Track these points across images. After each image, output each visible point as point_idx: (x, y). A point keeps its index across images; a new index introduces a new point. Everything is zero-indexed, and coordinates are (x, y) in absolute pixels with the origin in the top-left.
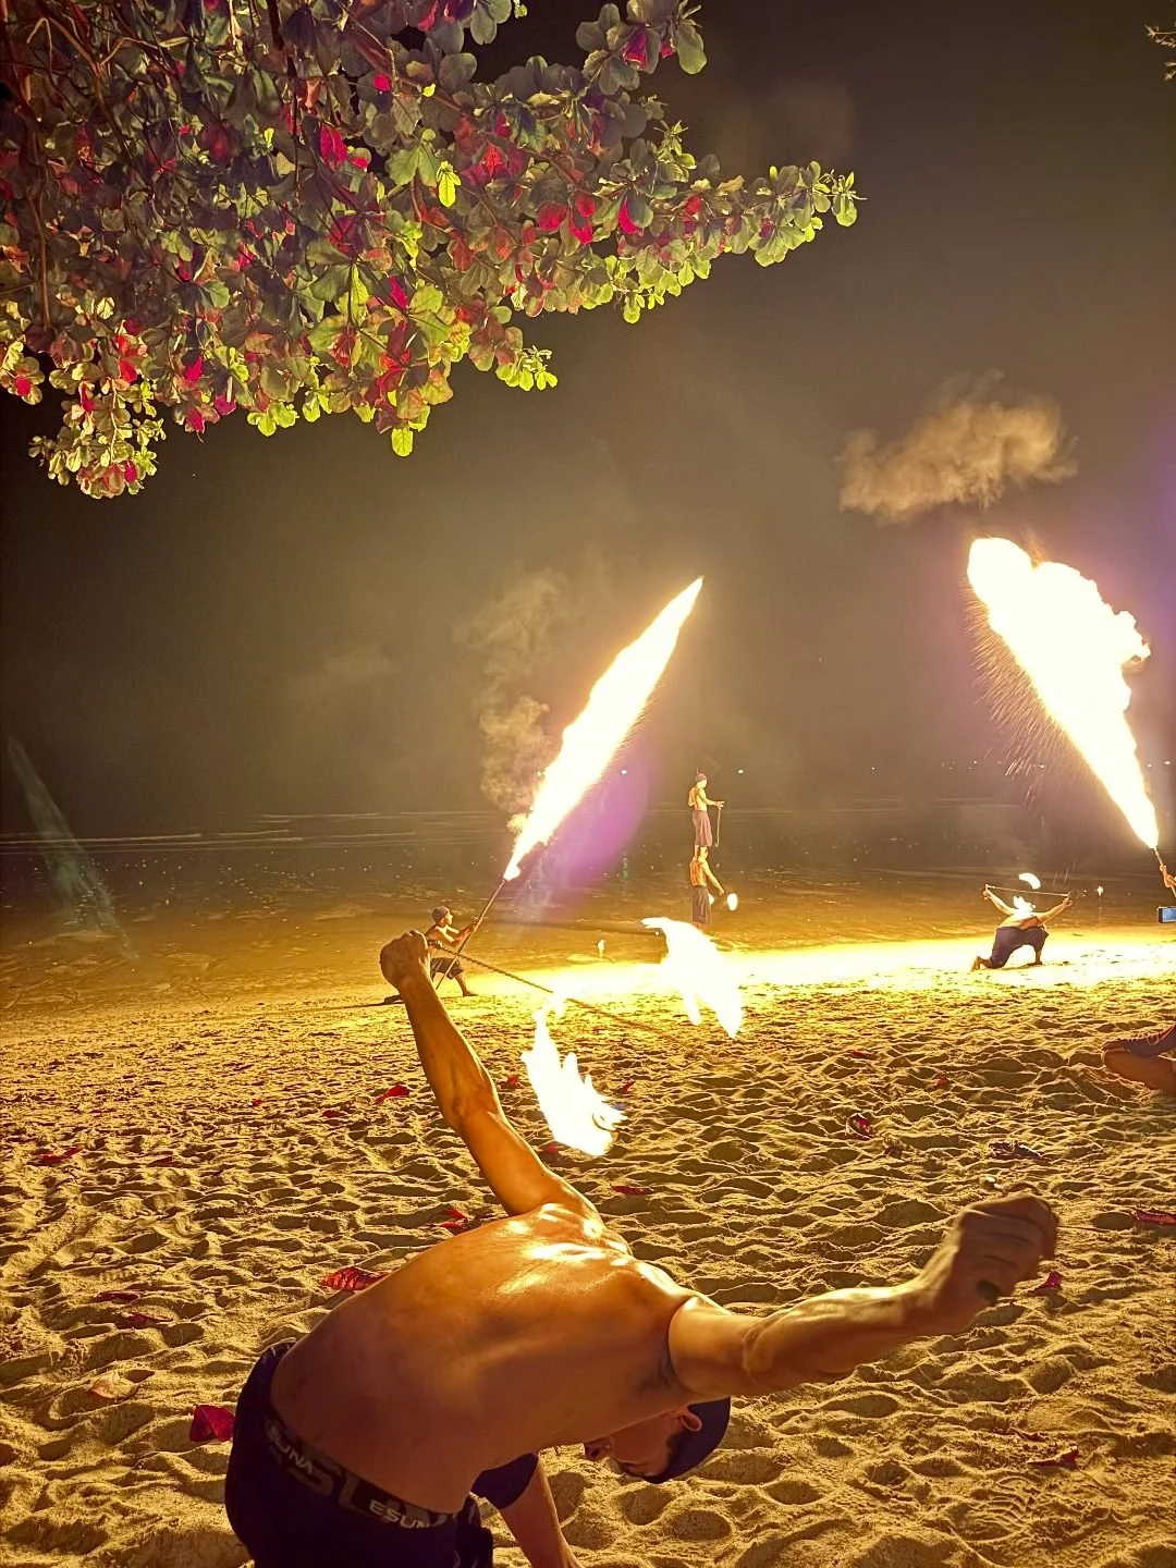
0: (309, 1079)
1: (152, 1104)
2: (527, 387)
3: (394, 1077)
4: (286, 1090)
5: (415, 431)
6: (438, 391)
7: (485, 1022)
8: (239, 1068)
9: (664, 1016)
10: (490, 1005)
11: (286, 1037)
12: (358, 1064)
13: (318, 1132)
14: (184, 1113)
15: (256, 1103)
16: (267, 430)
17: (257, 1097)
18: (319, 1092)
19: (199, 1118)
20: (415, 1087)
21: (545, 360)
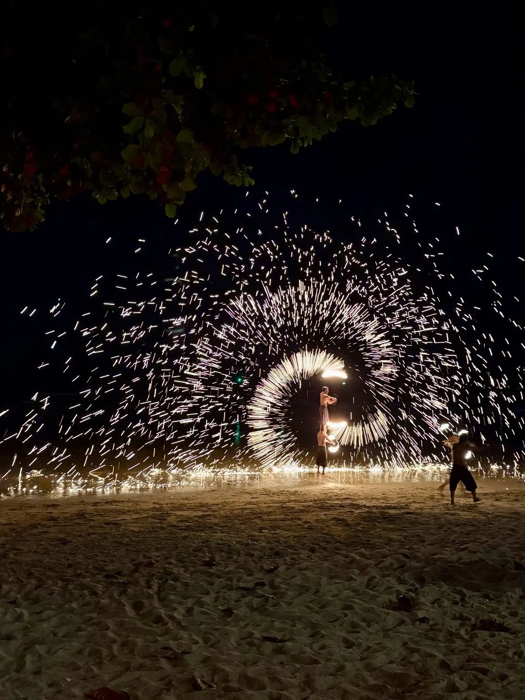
0: (100, 552)
1: (13, 563)
2: (238, 185)
3: (147, 554)
4: (87, 558)
5: (178, 205)
6: (188, 185)
7: (200, 520)
8: (65, 542)
9: (299, 522)
10: (205, 509)
11: (92, 523)
12: (128, 545)
13: (100, 588)
14: (29, 570)
15: (70, 566)
16: (102, 201)
17: (70, 562)
18: (105, 561)
19: (36, 574)
20: (157, 561)
21: (249, 172)
